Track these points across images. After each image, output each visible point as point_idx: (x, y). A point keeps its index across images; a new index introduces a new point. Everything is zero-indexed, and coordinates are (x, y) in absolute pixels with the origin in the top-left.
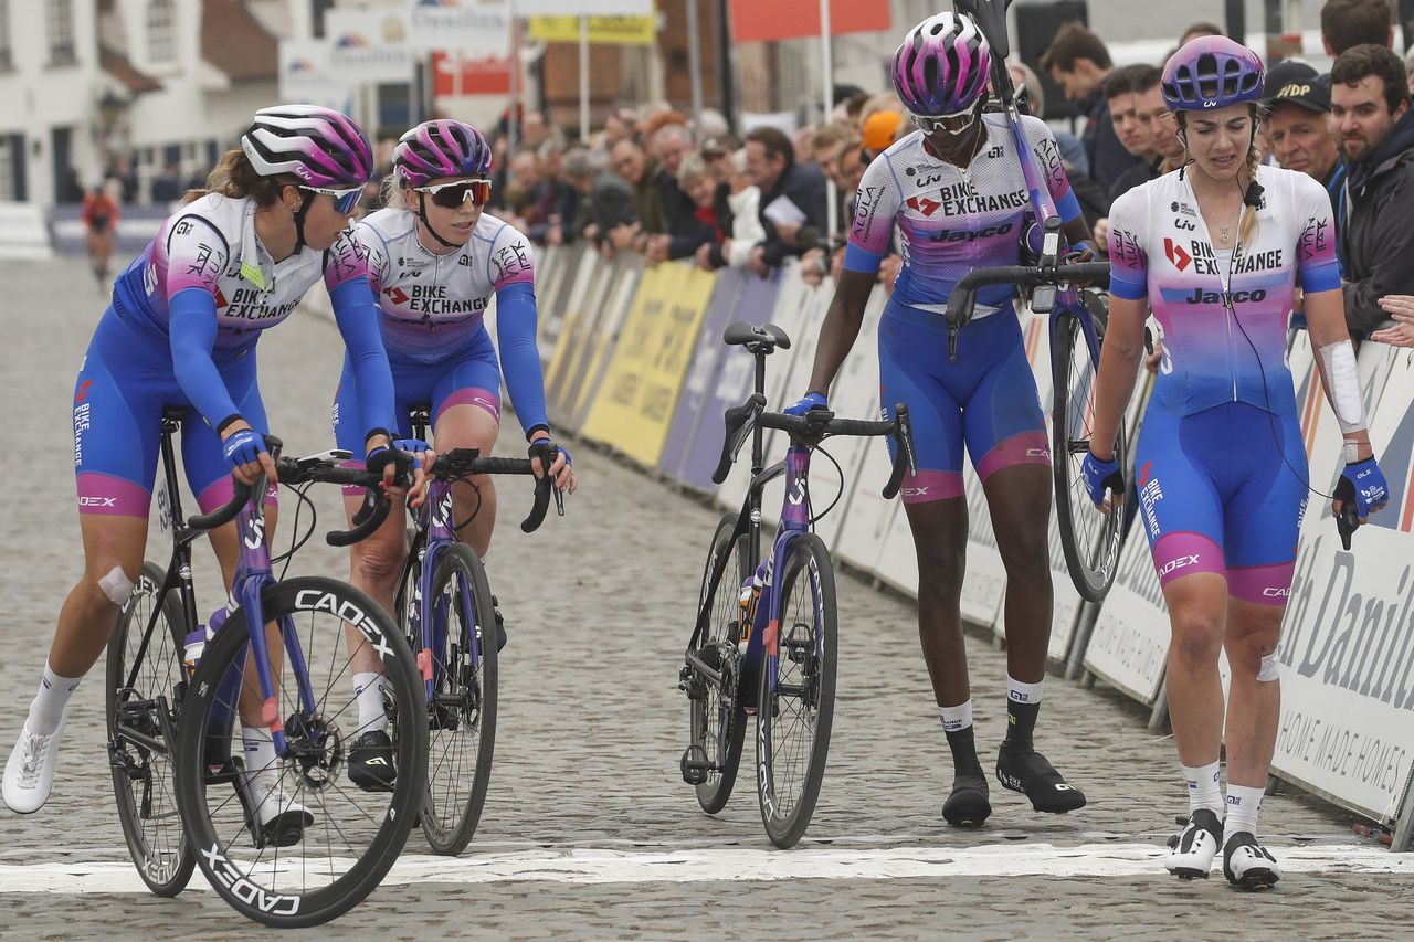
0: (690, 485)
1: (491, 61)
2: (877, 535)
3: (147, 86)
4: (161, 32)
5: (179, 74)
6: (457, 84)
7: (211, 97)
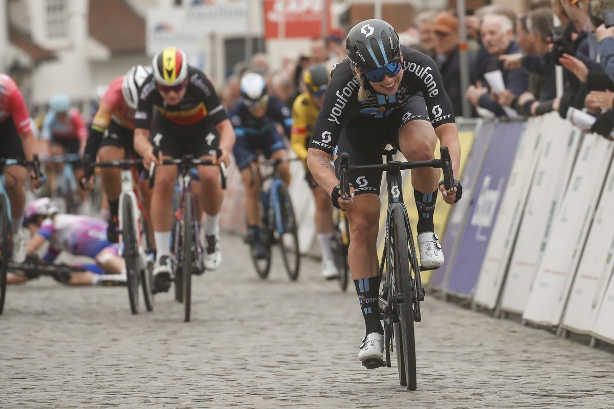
0: (453, 293)
1: (309, 12)
2: (594, 306)
3: (46, 56)
4: (57, 16)
5: (71, 48)
6: (282, 30)
7: (95, 66)
